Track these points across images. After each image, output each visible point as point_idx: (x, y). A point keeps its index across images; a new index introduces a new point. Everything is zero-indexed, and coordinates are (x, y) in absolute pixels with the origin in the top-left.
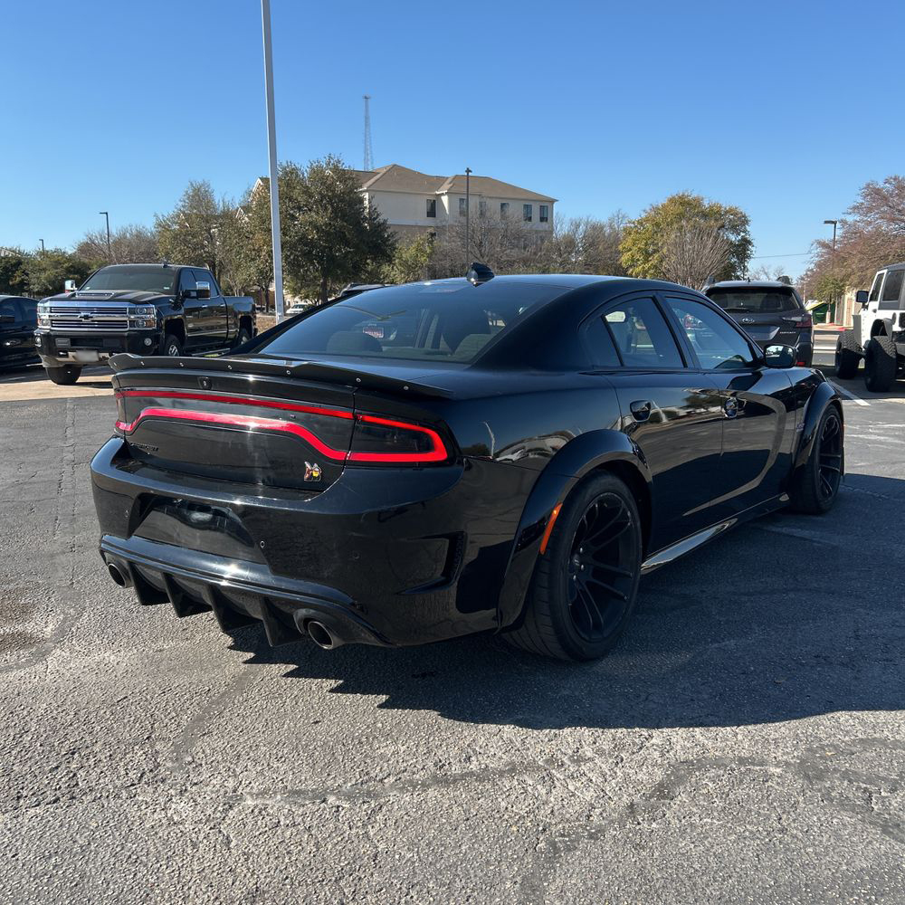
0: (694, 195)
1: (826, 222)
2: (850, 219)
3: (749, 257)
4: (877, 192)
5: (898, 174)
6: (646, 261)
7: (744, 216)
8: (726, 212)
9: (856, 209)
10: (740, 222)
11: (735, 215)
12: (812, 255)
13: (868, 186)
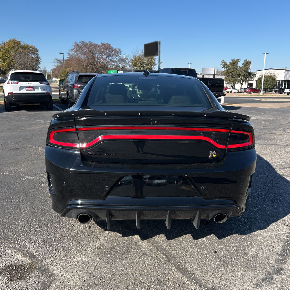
0: (18, 40)
1: (60, 53)
2: (71, 53)
3: (39, 63)
4: (78, 45)
5: (83, 41)
6: (4, 62)
7: (36, 49)
8: (30, 47)
9: (72, 50)
10: (35, 51)
11: (33, 48)
12: (55, 63)
13: (75, 43)
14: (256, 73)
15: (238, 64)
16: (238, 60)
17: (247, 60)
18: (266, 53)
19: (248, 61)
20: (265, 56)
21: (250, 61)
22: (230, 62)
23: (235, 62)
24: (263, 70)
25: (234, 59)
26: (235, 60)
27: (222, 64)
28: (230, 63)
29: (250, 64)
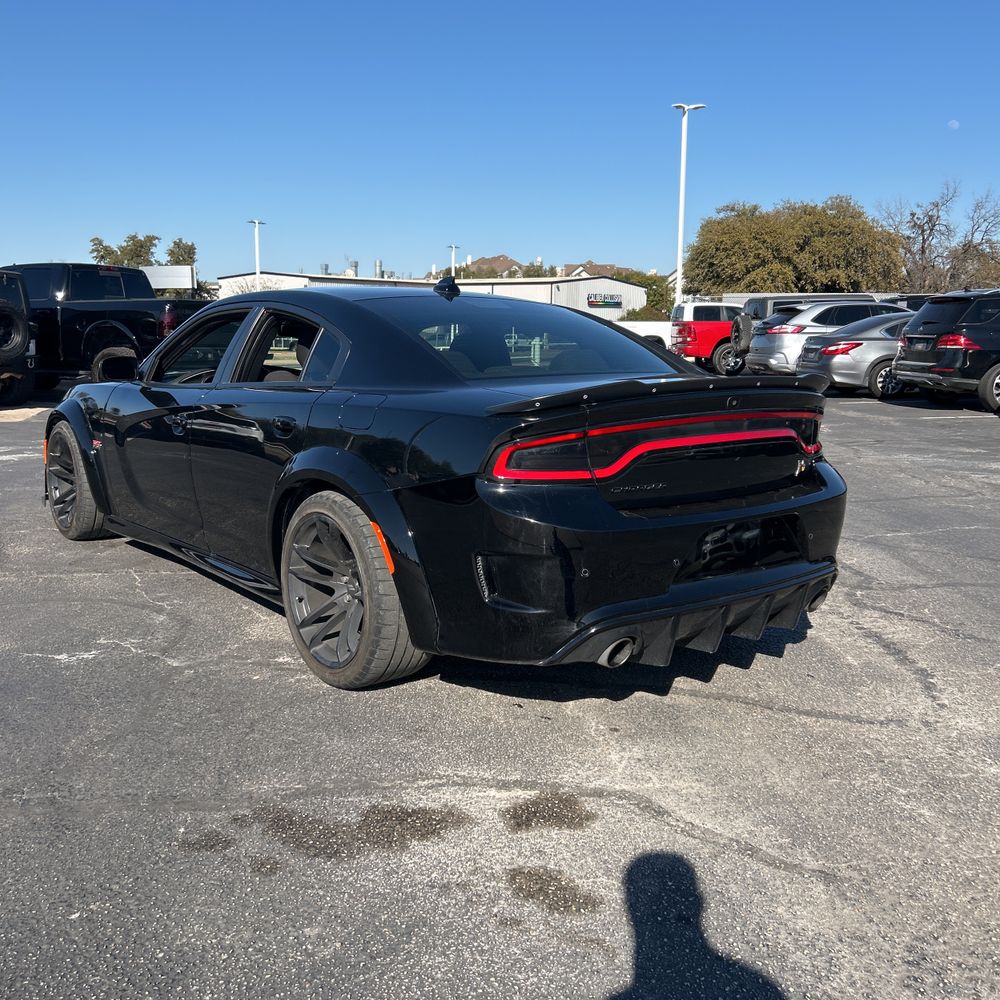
14: (217, 284)
15: (152, 253)
16: (150, 241)
17: (180, 240)
18: (257, 222)
19: (186, 246)
20: (256, 230)
21: (193, 244)
22: (125, 244)
23: (142, 247)
24: (255, 273)
25: (135, 237)
26: (141, 238)
27: (93, 251)
28: (122, 249)
29: (194, 253)
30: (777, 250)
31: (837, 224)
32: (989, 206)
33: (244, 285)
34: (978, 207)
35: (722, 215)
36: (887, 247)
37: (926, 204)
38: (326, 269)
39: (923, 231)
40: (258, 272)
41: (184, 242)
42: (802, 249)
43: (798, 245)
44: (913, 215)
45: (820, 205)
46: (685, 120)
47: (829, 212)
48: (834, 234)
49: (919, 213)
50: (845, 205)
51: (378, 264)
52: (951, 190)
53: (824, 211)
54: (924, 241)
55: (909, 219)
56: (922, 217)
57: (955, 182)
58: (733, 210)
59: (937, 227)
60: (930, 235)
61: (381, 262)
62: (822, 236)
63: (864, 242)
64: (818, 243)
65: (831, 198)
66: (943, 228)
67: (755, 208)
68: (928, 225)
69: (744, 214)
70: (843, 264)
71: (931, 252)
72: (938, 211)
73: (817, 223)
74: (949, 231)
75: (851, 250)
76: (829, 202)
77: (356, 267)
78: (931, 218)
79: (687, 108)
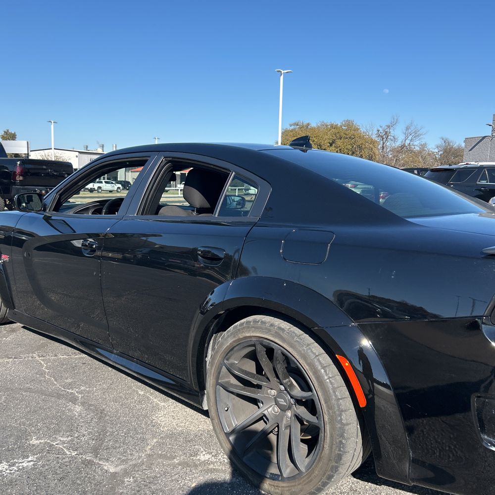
17: (8, 131)
18: (53, 122)
19: (11, 134)
20: (52, 126)
21: (15, 133)
24: (51, 149)
30: (319, 145)
31: (347, 133)
32: (412, 128)
33: (44, 155)
34: (407, 129)
35: (292, 127)
36: (371, 146)
37: (384, 126)
38: (87, 148)
39: (383, 139)
40: (53, 148)
41: (10, 131)
42: (331, 145)
43: (329, 143)
44: (378, 131)
45: (339, 124)
46: (282, 78)
47: (343, 127)
48: (346, 138)
49: (381, 130)
50: (351, 124)
51: (114, 146)
52: (395, 120)
53: (341, 126)
54: (383, 143)
55: (376, 133)
56: (382, 132)
57: (397, 116)
58: (297, 125)
59: (389, 137)
60: (386, 140)
61: (116, 145)
62: (341, 139)
63: (361, 142)
64: (339, 142)
65: (344, 121)
66: (392, 138)
67: (308, 124)
68: (385, 136)
69: (303, 127)
70: (350, 153)
71: (387, 149)
72: (390, 129)
73: (338, 133)
74: (395, 139)
75: (355, 146)
76: (344, 123)
77: (103, 147)
78: (386, 133)
79: (283, 72)
